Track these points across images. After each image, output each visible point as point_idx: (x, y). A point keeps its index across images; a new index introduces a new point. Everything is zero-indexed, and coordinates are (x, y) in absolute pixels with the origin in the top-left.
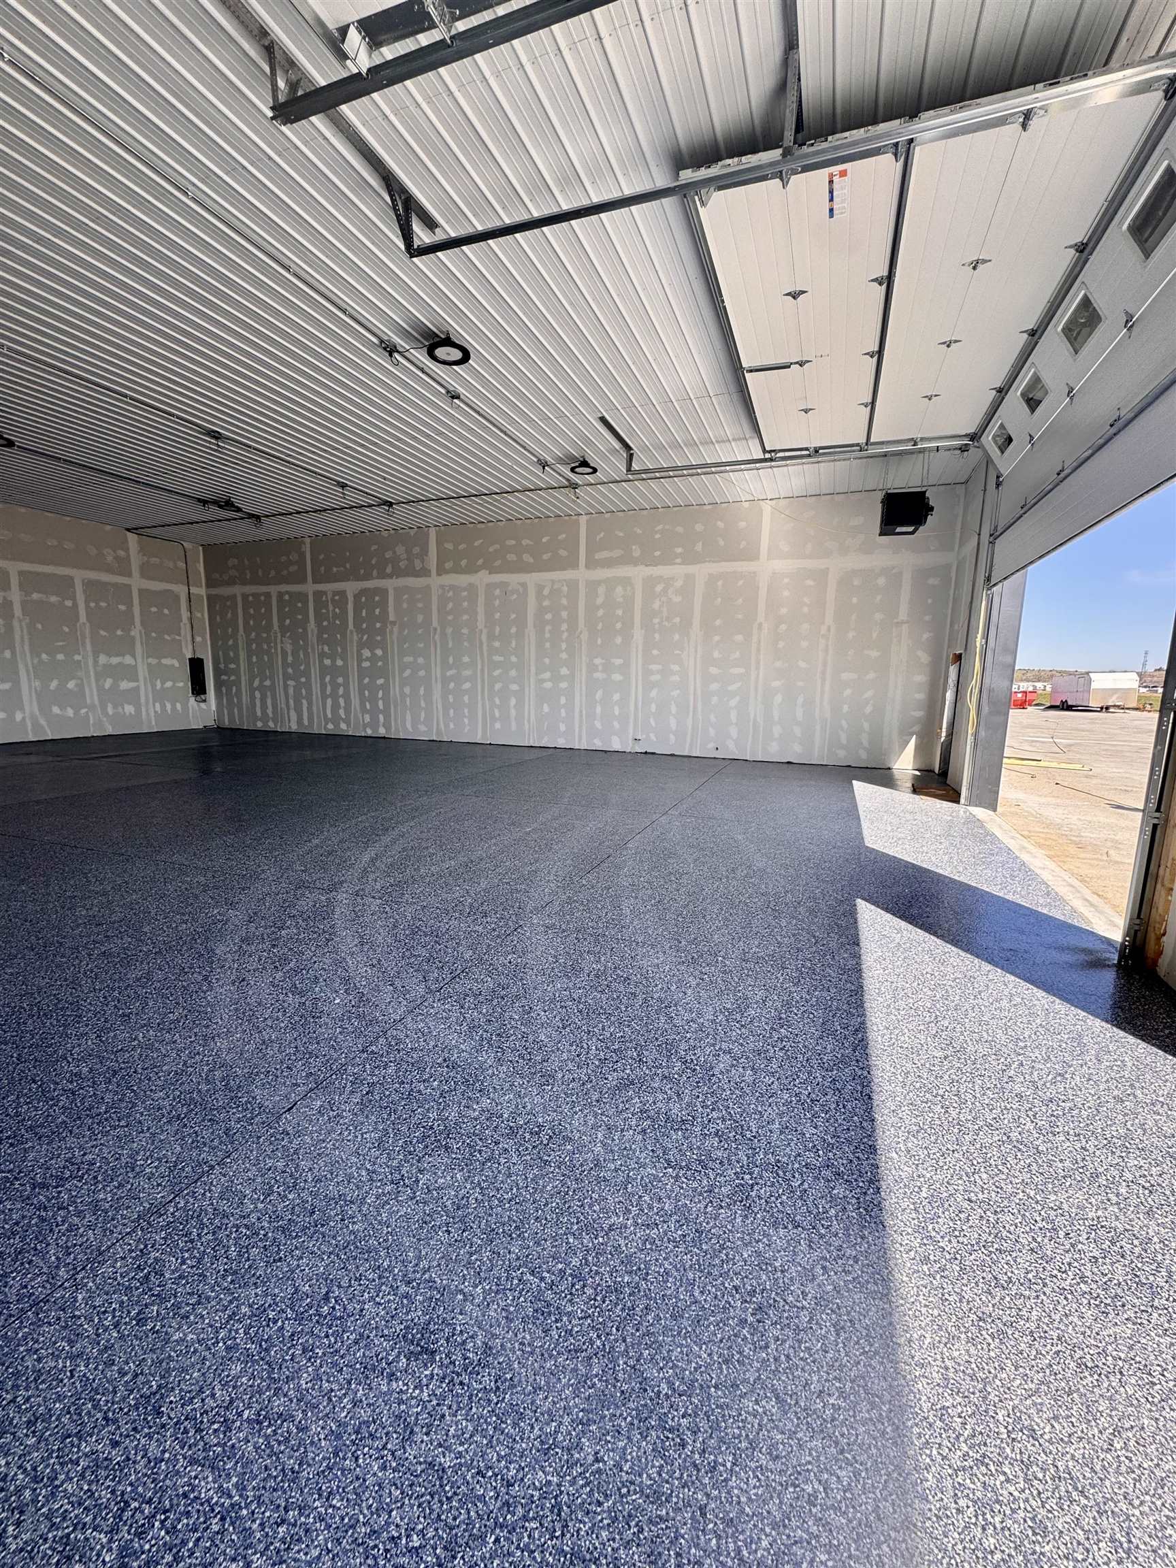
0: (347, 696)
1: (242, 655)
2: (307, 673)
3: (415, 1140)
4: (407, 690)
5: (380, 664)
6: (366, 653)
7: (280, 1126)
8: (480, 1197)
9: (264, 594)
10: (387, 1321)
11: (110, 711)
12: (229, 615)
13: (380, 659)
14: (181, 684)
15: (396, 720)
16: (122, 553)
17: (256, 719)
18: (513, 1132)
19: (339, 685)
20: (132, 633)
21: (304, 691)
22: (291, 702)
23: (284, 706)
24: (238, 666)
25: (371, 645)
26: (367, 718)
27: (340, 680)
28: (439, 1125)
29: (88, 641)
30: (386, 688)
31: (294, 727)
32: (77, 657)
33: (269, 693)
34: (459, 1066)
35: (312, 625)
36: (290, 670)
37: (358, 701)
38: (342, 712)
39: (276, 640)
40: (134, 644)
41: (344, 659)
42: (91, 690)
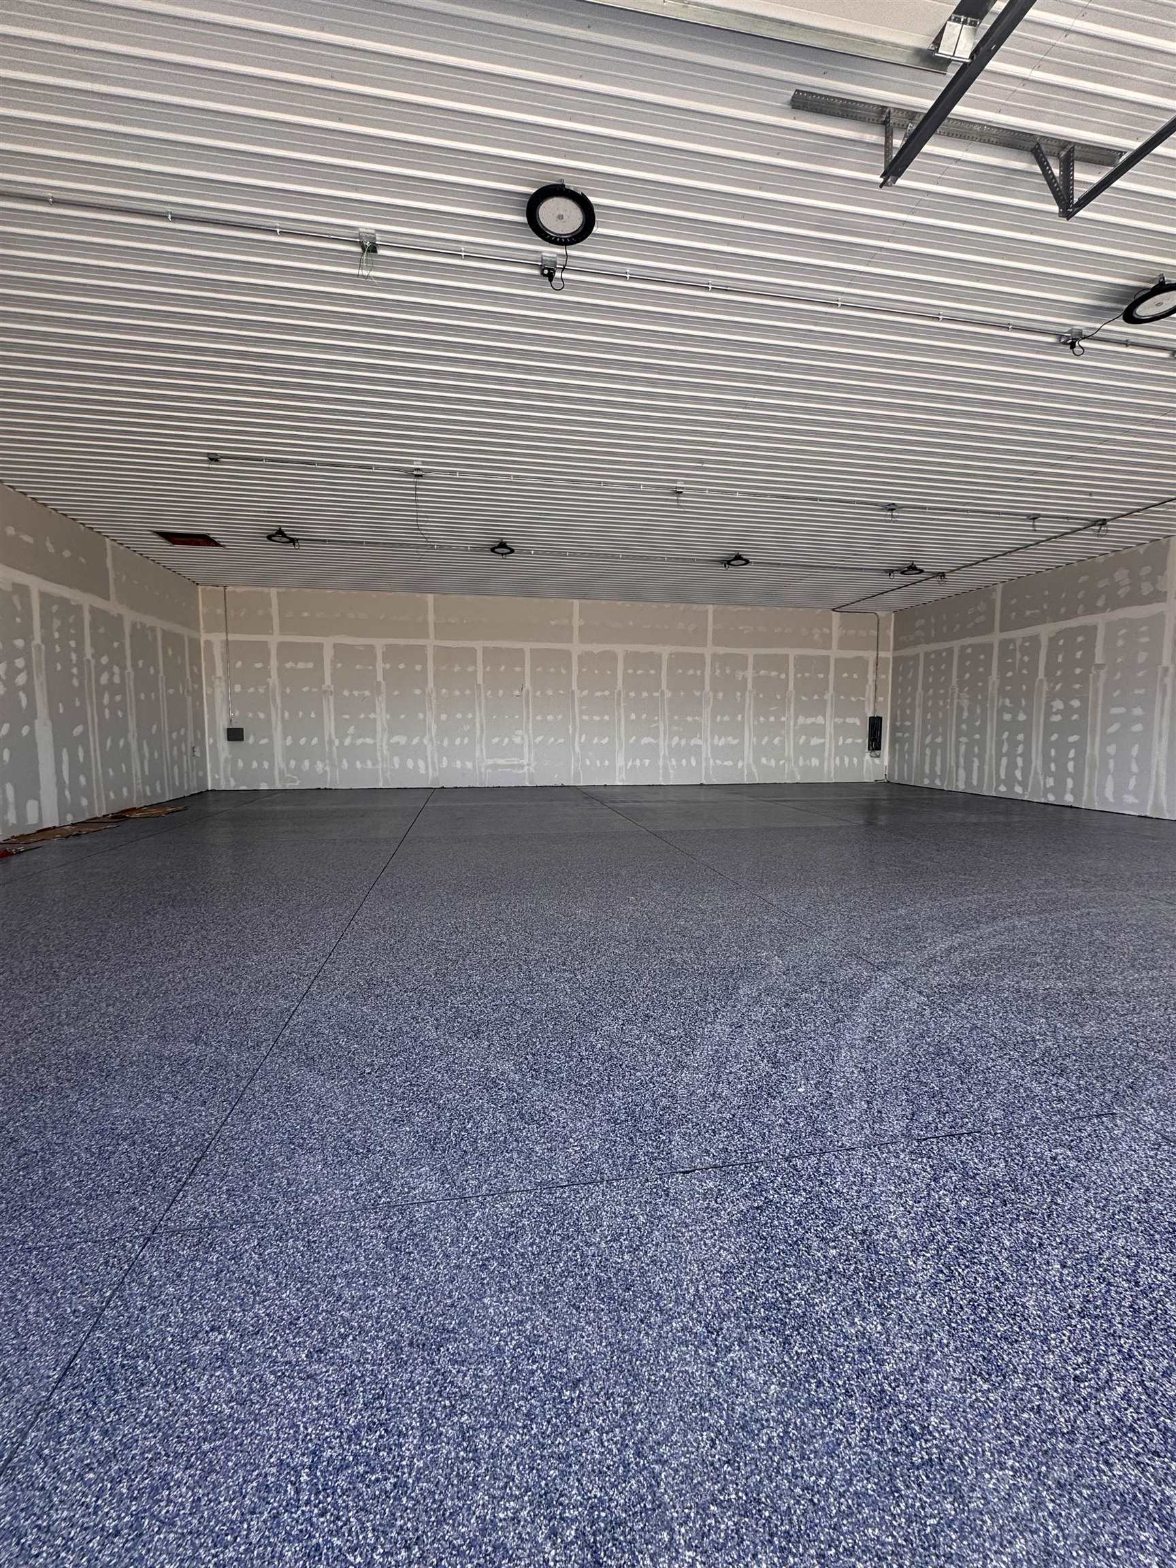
0: (1026, 756)
1: (918, 711)
2: (982, 730)
3: (761, 1301)
4: (1112, 749)
5: (1075, 717)
6: (1058, 705)
7: (667, 1183)
8: (776, 1441)
9: (945, 650)
10: (594, 1471)
11: (801, 763)
12: (911, 674)
13: (1076, 711)
14: (860, 741)
15: (1090, 786)
16: (826, 631)
17: (923, 775)
18: (879, 1400)
19: (1019, 742)
20: (826, 697)
21: (976, 749)
22: (962, 761)
23: (953, 764)
24: (913, 724)
25: (1066, 697)
26: (1051, 782)
27: (1021, 737)
28: (799, 1306)
29: (792, 706)
30: (1080, 747)
31: (961, 787)
32: (783, 719)
33: (939, 751)
34: (877, 1253)
35: (994, 676)
36: (964, 727)
37: (1040, 763)
38: (1018, 774)
39: (952, 695)
40: (825, 706)
41: (1029, 714)
42: (789, 746)
